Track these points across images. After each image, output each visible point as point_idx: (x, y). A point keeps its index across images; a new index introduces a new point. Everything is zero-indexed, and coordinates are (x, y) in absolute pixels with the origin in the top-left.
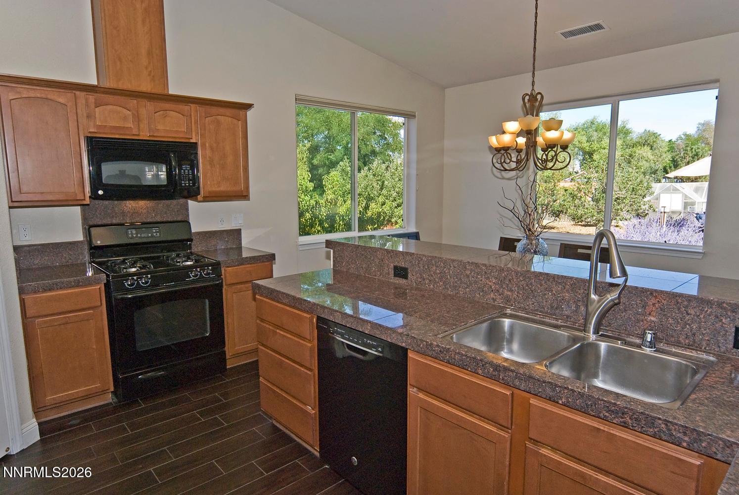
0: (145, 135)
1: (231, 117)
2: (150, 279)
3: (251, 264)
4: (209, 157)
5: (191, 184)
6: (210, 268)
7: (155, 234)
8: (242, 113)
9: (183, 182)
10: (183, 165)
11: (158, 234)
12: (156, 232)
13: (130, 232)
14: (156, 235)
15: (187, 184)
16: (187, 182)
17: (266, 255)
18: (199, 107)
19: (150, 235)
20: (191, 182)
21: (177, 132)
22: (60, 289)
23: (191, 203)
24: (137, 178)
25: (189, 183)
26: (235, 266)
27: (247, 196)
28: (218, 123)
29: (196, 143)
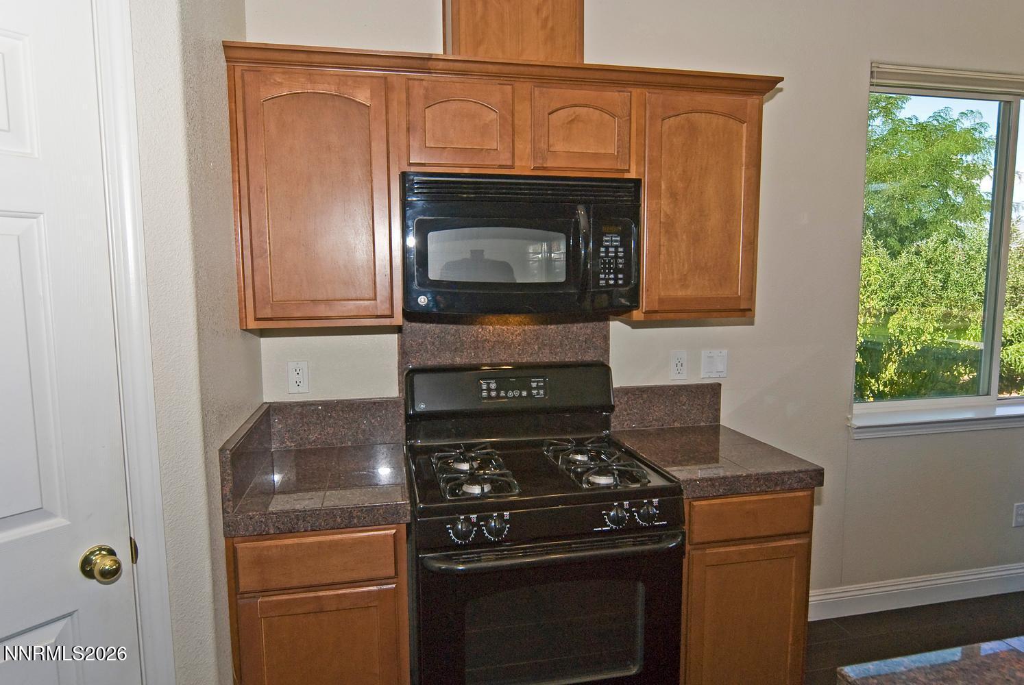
0: (524, 166)
1: (725, 115)
2: (507, 522)
3: (758, 493)
4: (667, 215)
5: (620, 282)
6: (655, 501)
7: (535, 392)
8: (752, 101)
9: (602, 276)
10: (605, 234)
11: (542, 392)
12: (538, 388)
13: (484, 387)
14: (538, 394)
15: (612, 282)
16: (612, 276)
17: (800, 472)
18: (649, 93)
19: (524, 393)
20: (620, 276)
21: (596, 156)
22: (312, 530)
23: (616, 327)
24: (506, 267)
25: (616, 279)
26: (714, 497)
27: (750, 310)
28: (692, 131)
29: (637, 183)
